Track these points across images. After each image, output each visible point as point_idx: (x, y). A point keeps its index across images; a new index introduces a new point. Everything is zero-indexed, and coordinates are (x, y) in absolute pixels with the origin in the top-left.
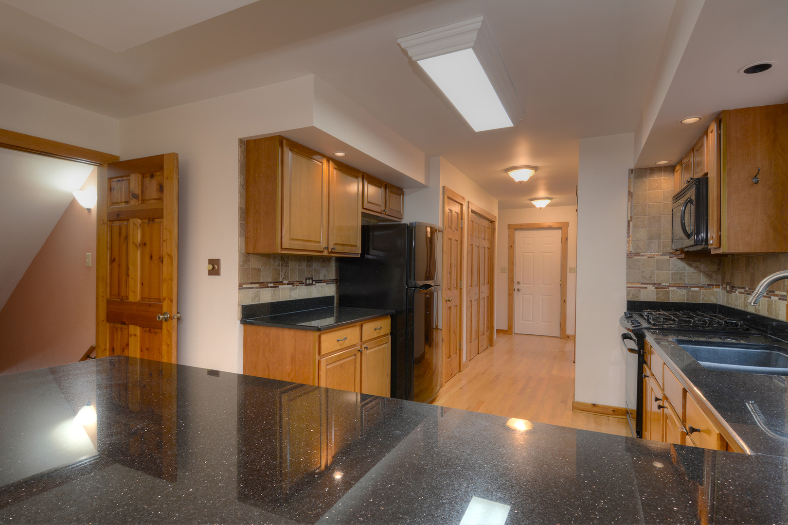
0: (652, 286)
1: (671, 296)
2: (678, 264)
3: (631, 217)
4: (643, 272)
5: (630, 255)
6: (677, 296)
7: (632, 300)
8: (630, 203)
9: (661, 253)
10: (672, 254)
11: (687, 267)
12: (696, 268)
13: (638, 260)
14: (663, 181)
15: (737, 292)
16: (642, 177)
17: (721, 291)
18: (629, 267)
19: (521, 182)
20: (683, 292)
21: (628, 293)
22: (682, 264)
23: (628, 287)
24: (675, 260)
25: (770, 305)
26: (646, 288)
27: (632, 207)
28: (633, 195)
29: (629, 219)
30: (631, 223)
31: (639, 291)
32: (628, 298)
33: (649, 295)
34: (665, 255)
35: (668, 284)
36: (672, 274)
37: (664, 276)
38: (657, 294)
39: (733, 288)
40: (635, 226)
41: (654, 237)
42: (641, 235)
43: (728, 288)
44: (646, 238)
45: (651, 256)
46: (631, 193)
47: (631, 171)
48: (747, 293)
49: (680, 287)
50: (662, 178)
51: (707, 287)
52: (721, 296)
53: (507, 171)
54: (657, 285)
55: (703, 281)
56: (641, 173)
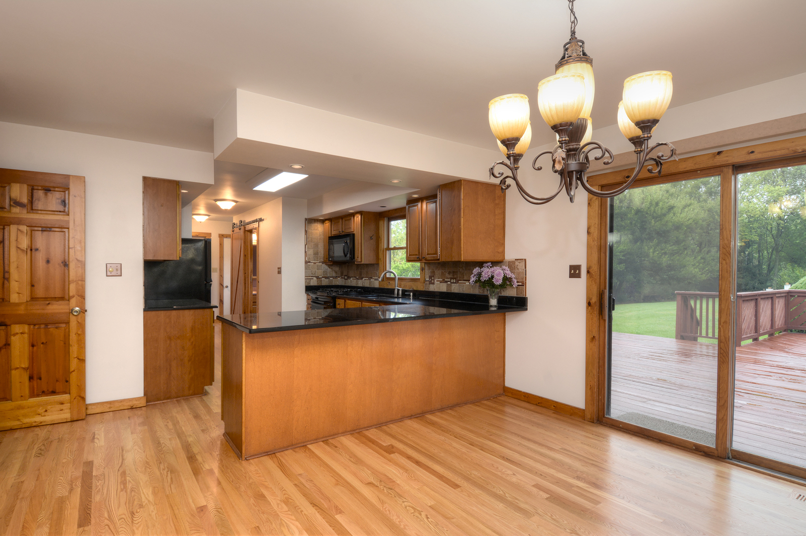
0: (315, 278)
1: (323, 282)
2: (325, 267)
3: (306, 243)
4: (312, 271)
5: (306, 262)
6: (325, 282)
7: (308, 285)
8: (306, 236)
9: (318, 262)
10: (323, 263)
11: (328, 268)
12: (332, 269)
13: (310, 265)
14: (319, 227)
15: (351, 279)
16: (311, 224)
18: (306, 269)
19: (228, 209)
20: (327, 280)
21: (306, 282)
22: (326, 267)
23: (305, 279)
24: (324, 265)
25: (370, 283)
26: (313, 279)
27: (307, 238)
30: (306, 246)
31: (311, 281)
32: (306, 284)
33: (314, 282)
34: (320, 263)
35: (321, 277)
36: (323, 272)
37: (320, 273)
38: (317, 282)
39: (349, 277)
40: (308, 248)
41: (316, 254)
42: (311, 252)
43: (346, 278)
44: (312, 254)
45: (315, 263)
46: (306, 231)
47: (306, 219)
48: (358, 279)
49: (326, 278)
50: (319, 225)
51: (336, 277)
52: (339, 281)
53: (216, 200)
54: (317, 277)
55: (334, 275)
56: (310, 221)
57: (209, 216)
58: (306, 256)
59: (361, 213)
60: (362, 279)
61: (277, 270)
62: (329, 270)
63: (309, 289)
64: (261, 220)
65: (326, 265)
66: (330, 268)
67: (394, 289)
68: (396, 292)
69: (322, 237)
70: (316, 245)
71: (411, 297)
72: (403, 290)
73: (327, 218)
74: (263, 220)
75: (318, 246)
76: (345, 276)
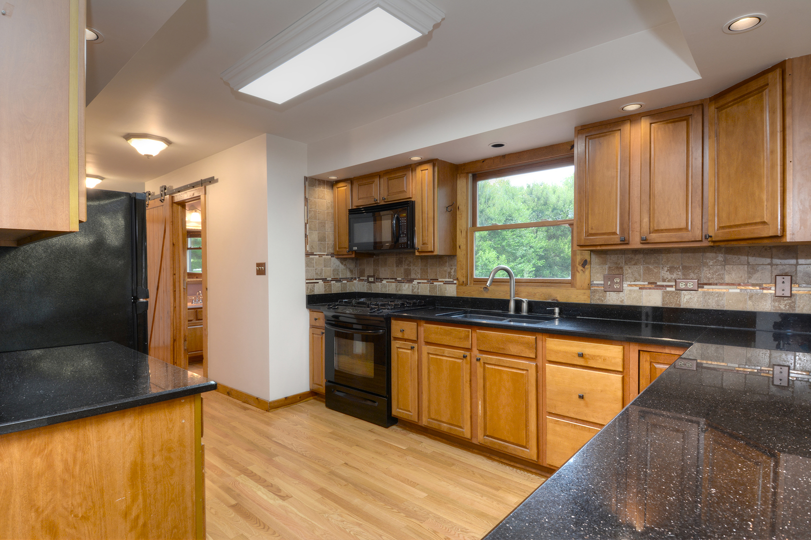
0: (321, 280)
1: (332, 288)
2: (335, 262)
3: (307, 220)
4: (316, 269)
5: (308, 254)
6: (336, 288)
7: (310, 294)
8: (306, 207)
9: (326, 253)
10: (332, 255)
11: (340, 265)
12: (345, 265)
13: (312, 259)
14: (326, 193)
15: (384, 282)
16: (313, 187)
17: (357, 282)
18: (307, 265)
19: (148, 156)
20: (339, 284)
21: (307, 288)
22: (337, 262)
23: (307, 283)
24: (334, 260)
25: (433, 288)
26: (318, 283)
27: (308, 212)
28: (308, 201)
29: (306, 222)
30: (307, 225)
31: (314, 286)
32: (307, 293)
33: (320, 289)
34: (328, 255)
35: (330, 279)
36: (333, 270)
37: (328, 273)
38: (325, 288)
39: (378, 279)
40: (309, 229)
41: (322, 239)
42: (314, 236)
43: (371, 279)
44: (316, 239)
45: (320, 256)
46: (306, 200)
47: (306, 178)
48: (399, 282)
49: (338, 280)
50: (326, 190)
51: (351, 280)
52: (358, 286)
53: (128, 137)
54: (324, 280)
55: (349, 275)
56: (313, 182)
57: (102, 178)
58: (306, 243)
59: (433, 162)
60: (411, 281)
61: (255, 268)
62: (342, 267)
63: (313, 301)
64: (211, 181)
65: (337, 258)
66: (342, 263)
67: (508, 301)
68: (512, 305)
69: (331, 210)
70: (323, 225)
71: (557, 315)
72: (530, 304)
73: (342, 177)
74: (217, 181)
75: (324, 226)
76: (369, 277)
